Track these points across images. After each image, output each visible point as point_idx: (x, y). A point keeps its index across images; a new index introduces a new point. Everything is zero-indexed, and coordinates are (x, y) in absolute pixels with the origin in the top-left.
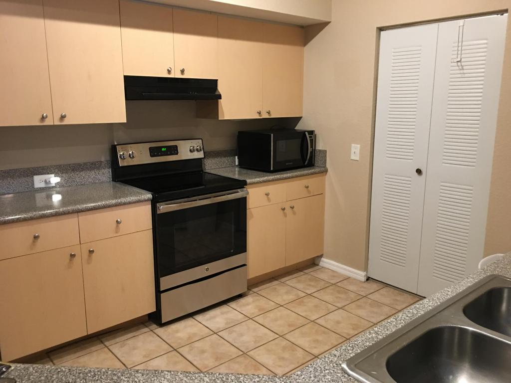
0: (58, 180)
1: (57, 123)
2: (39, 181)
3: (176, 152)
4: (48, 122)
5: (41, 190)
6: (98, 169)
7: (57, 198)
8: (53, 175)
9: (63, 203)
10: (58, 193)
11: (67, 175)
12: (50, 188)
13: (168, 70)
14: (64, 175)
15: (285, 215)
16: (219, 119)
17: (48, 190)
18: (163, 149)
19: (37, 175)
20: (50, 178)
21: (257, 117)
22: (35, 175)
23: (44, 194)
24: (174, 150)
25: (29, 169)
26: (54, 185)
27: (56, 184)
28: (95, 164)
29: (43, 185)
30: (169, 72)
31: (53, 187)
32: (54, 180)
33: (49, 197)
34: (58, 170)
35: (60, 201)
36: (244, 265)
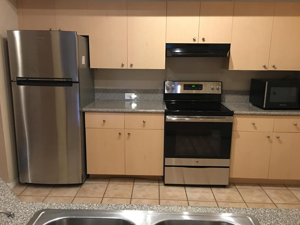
0: (136, 96)
1: (129, 68)
2: (127, 96)
3: (201, 88)
4: (125, 67)
5: (128, 100)
6: (156, 93)
7: (134, 105)
8: (134, 94)
9: (137, 107)
10: (135, 103)
11: (141, 95)
12: (132, 100)
13: (193, 39)
14: (139, 94)
15: (271, 142)
16: (229, 69)
17: (131, 101)
18: (193, 86)
19: (127, 93)
20: (131, 95)
21: (263, 69)
22: (126, 93)
23: (129, 103)
24: (200, 87)
25: (123, 90)
26: (134, 99)
27: (135, 98)
28: (155, 91)
29: (129, 98)
30: (194, 40)
31: (133, 100)
32: (134, 96)
33: (131, 104)
34: (137, 92)
35: (135, 107)
36: (228, 167)
